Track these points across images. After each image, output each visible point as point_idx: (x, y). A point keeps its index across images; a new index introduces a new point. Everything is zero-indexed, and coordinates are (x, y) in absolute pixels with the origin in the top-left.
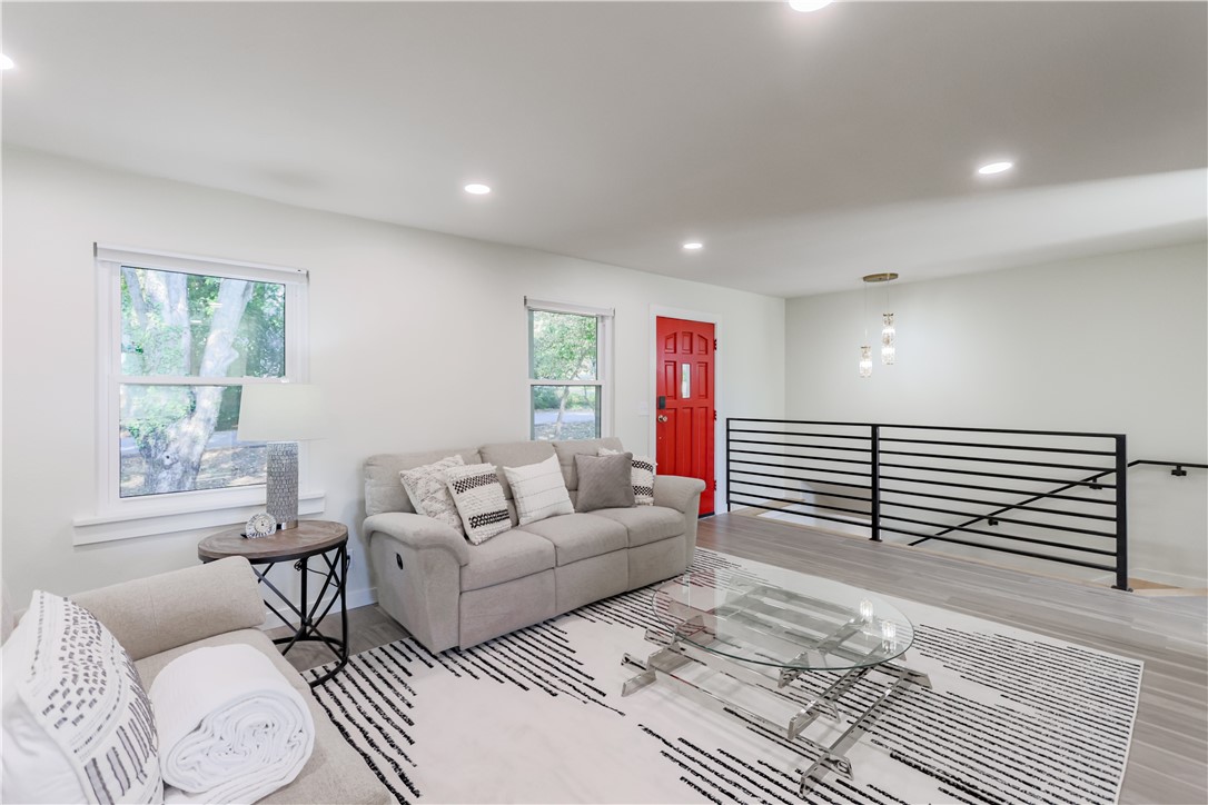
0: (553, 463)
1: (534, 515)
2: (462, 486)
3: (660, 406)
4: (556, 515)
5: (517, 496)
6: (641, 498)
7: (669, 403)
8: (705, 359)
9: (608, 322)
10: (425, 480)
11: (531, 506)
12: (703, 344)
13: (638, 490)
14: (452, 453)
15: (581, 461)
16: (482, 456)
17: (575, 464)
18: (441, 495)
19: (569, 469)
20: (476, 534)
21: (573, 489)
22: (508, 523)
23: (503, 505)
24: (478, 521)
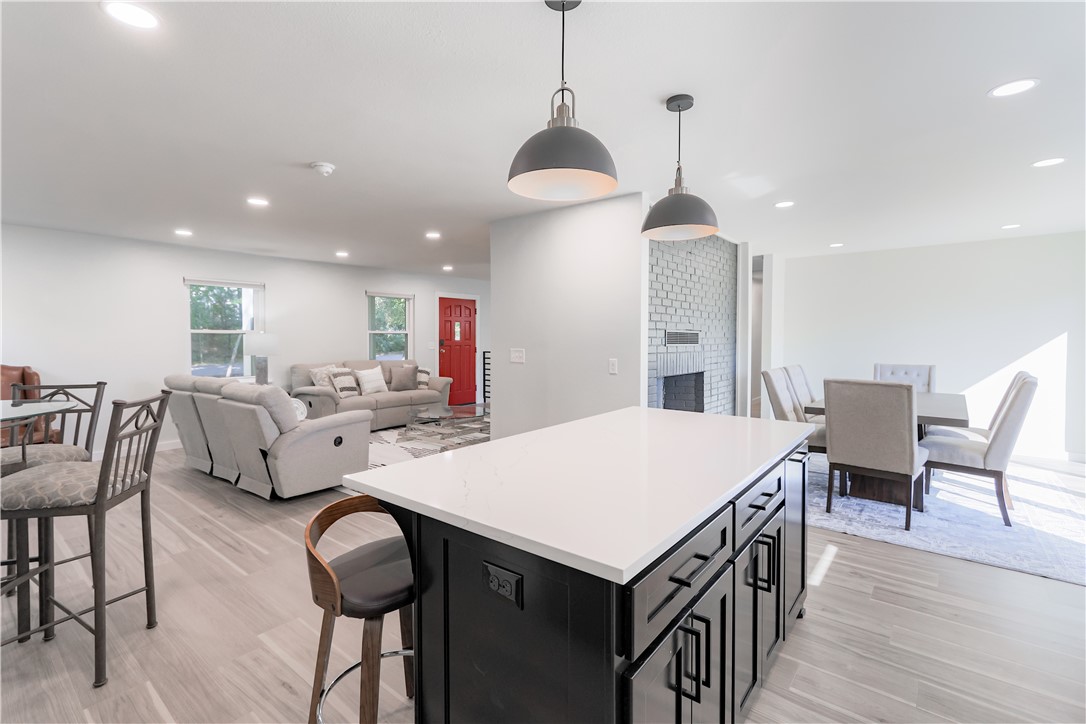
0: (379, 369)
1: (368, 391)
2: (335, 376)
3: (441, 345)
4: (379, 392)
5: (361, 384)
6: (421, 386)
7: (446, 343)
8: (469, 319)
9: (411, 301)
10: (320, 373)
11: (367, 387)
12: (467, 312)
13: (420, 383)
14: (331, 364)
15: (393, 370)
16: (344, 365)
17: (390, 372)
18: (327, 379)
19: (388, 374)
20: (343, 394)
21: (388, 383)
22: (356, 393)
23: (354, 385)
24: (342, 389)
